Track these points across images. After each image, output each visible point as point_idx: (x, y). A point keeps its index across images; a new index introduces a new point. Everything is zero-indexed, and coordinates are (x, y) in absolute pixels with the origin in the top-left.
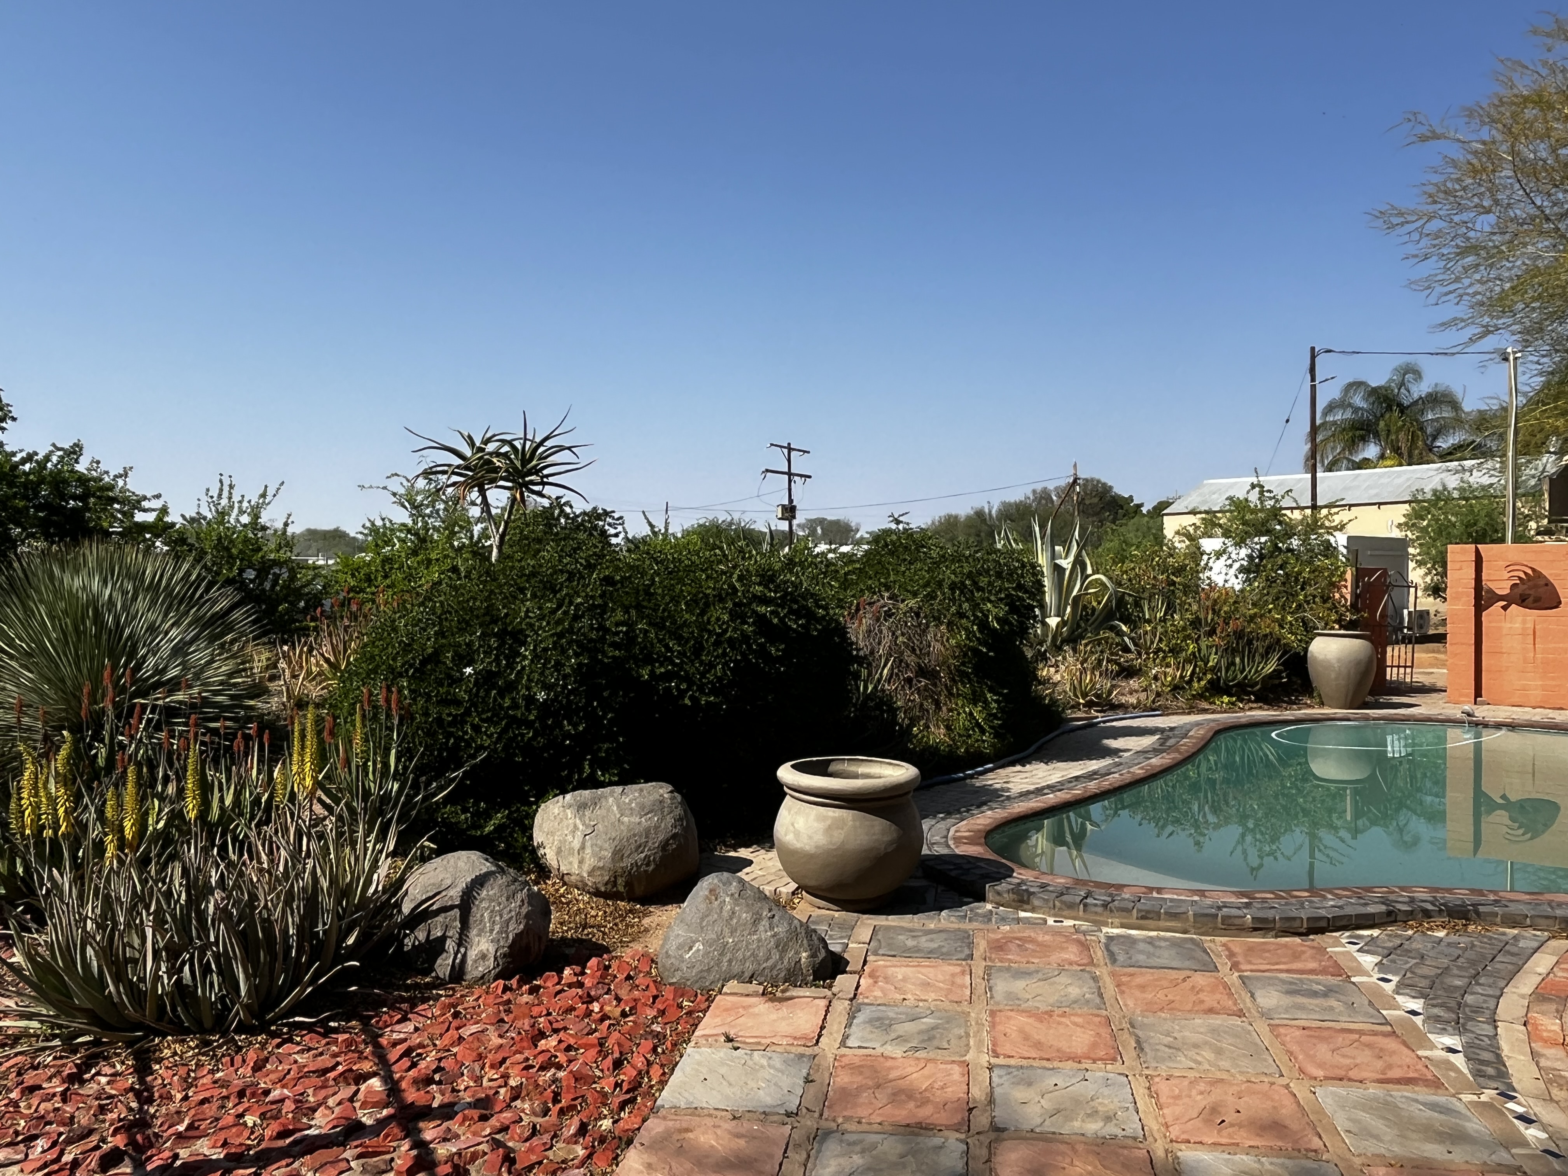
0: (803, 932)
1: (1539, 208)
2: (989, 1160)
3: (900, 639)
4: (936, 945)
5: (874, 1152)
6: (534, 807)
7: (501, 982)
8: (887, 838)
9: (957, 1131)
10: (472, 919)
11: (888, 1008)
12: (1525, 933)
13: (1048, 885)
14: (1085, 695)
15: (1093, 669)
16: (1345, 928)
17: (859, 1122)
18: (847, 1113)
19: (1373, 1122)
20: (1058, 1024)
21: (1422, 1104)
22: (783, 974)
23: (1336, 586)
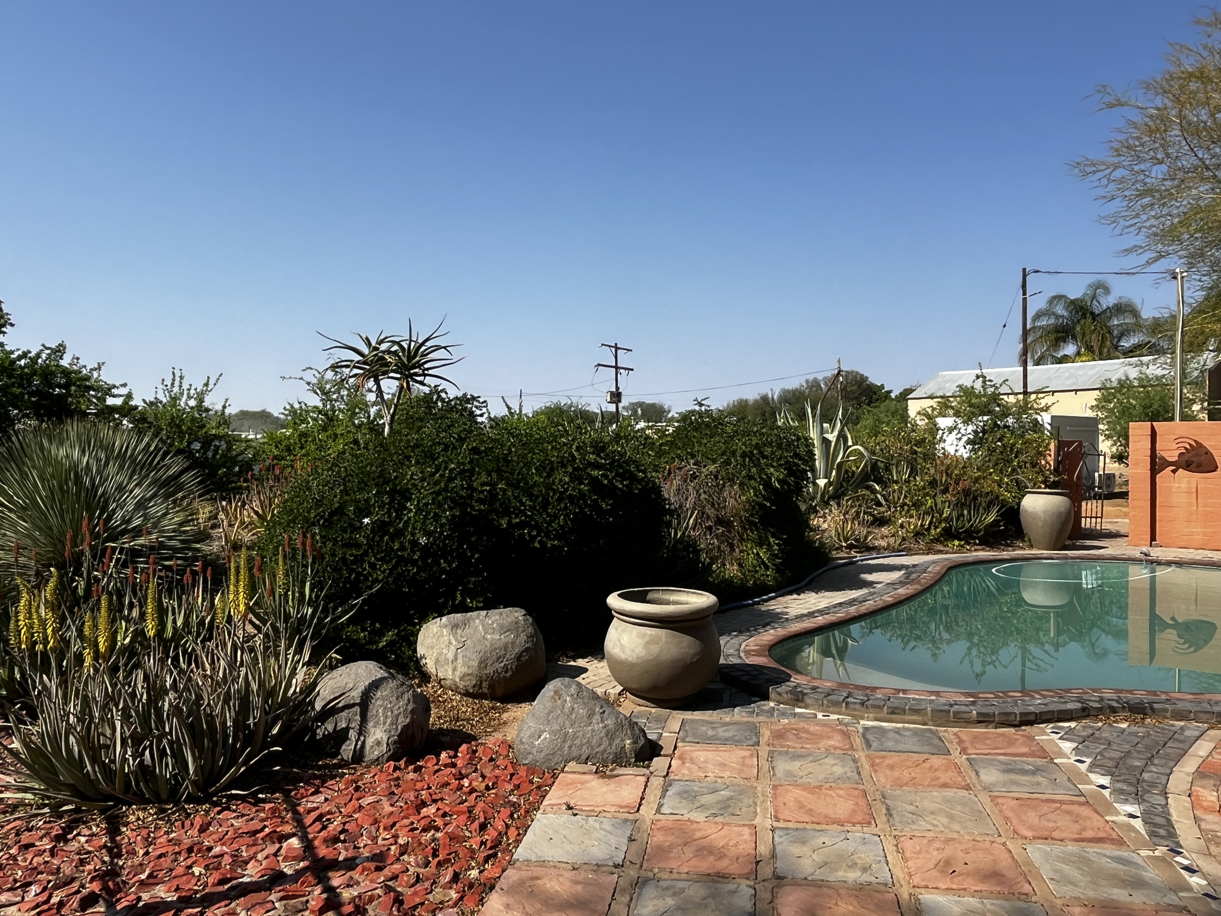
0: (627, 724)
1: (1201, 159)
2: (772, 902)
3: (703, 496)
4: (732, 734)
5: (683, 896)
6: (418, 627)
7: (393, 763)
8: (692, 651)
9: (748, 879)
10: (369, 714)
11: (693, 783)
12: (1189, 725)
13: (818, 687)
14: (846, 539)
15: (853, 519)
16: (1049, 721)
17: (671, 872)
18: (662, 865)
19: (1071, 872)
20: (826, 795)
21: (1109, 858)
22: (611, 757)
23: (1042, 454)
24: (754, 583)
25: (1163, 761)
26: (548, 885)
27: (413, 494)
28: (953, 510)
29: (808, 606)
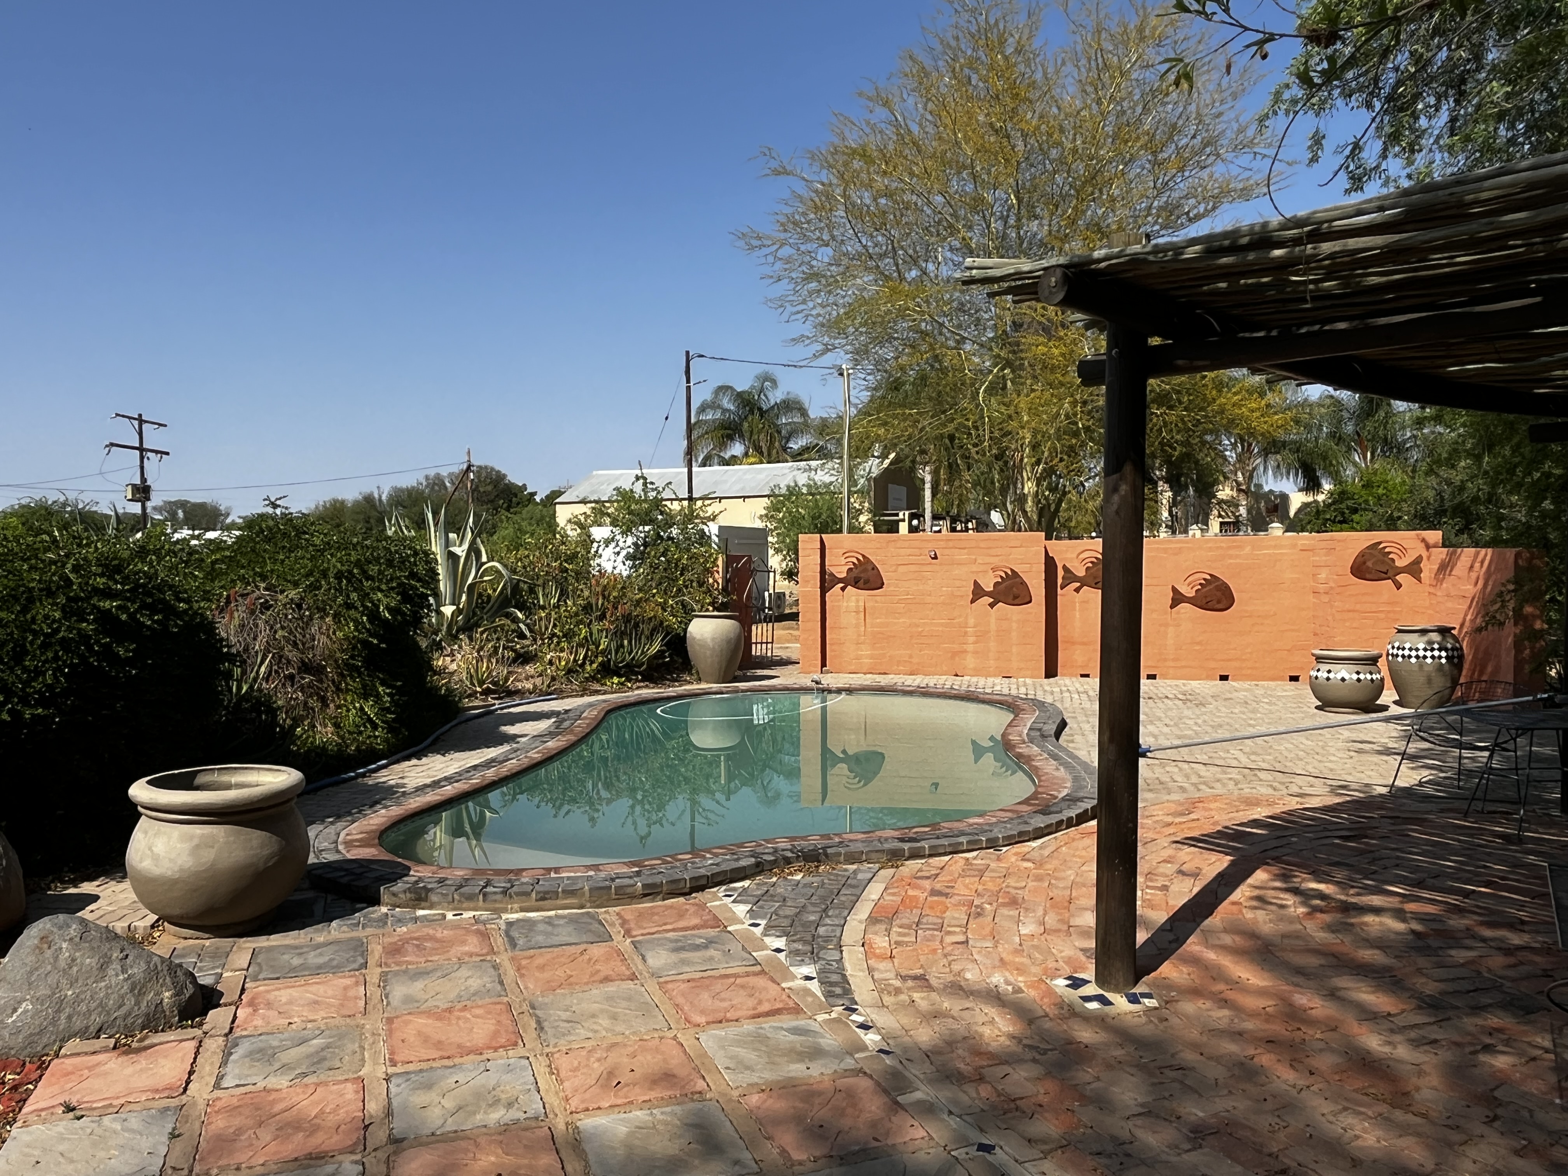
0: (166, 969)
1: (864, 246)
3: (280, 633)
4: (327, 958)
8: (266, 852)
9: (353, 1152)
11: (270, 1037)
12: (862, 868)
13: (446, 879)
14: (481, 683)
15: (490, 656)
16: (722, 883)
17: (238, 1169)
18: (223, 1162)
19: (747, 1055)
20: (459, 1018)
21: (786, 1030)
22: (140, 1021)
23: (709, 571)
24: (358, 749)
25: (837, 912)
28: (612, 640)
29: (430, 773)
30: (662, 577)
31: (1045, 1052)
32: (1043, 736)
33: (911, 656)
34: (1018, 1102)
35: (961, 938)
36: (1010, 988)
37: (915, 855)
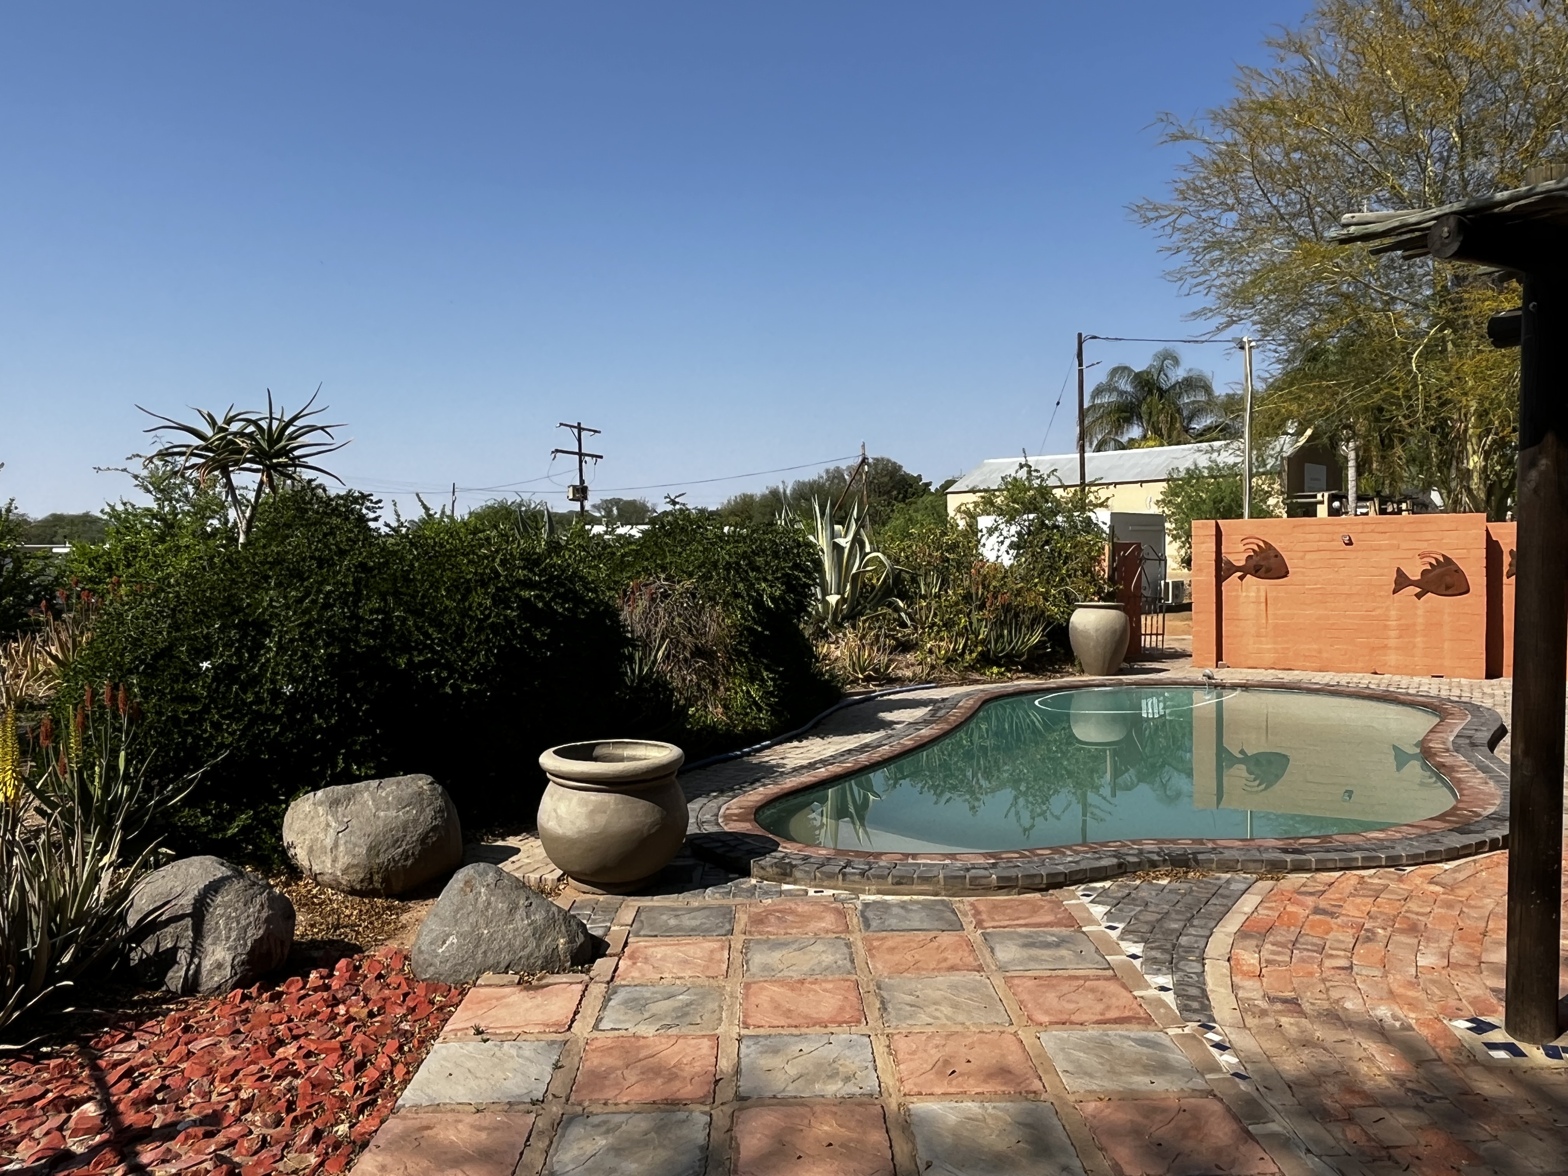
0: (561, 918)
1: (1275, 207)
2: (730, 1130)
3: (677, 619)
4: (698, 922)
5: (617, 1133)
6: (284, 806)
7: (239, 991)
8: (649, 821)
9: (703, 1103)
10: (206, 927)
11: (645, 989)
12: (1237, 877)
13: (811, 857)
14: (863, 670)
15: (872, 644)
16: (1081, 882)
17: (605, 1104)
18: (595, 1096)
19: (1089, 1060)
20: (809, 991)
21: (1134, 1040)
22: (540, 962)
23: (1096, 560)
24: (744, 729)
25: (1203, 922)
26: (442, 1136)
27: (274, 627)
28: (991, 630)
29: (809, 755)
30: (1045, 567)
31: (1432, 1100)
32: (1473, 745)
33: (1320, 652)
34: (1392, 1151)
35: (1344, 963)
36: (1398, 1024)
37: (1299, 868)
